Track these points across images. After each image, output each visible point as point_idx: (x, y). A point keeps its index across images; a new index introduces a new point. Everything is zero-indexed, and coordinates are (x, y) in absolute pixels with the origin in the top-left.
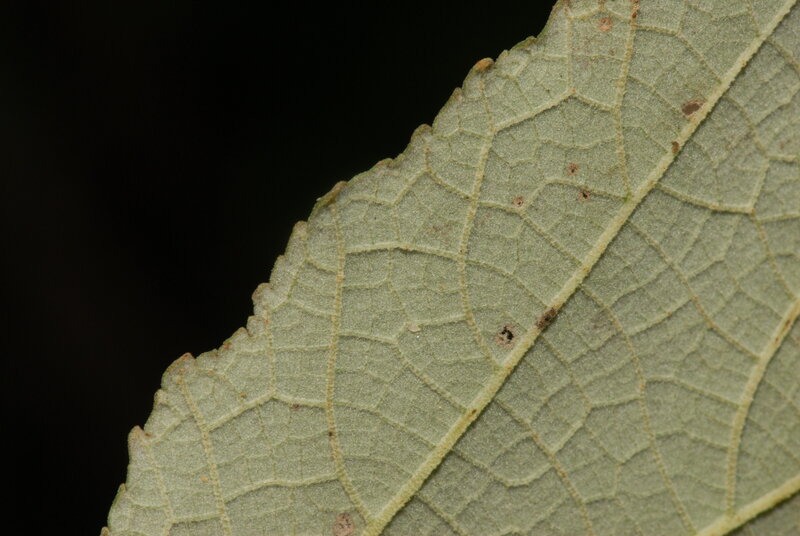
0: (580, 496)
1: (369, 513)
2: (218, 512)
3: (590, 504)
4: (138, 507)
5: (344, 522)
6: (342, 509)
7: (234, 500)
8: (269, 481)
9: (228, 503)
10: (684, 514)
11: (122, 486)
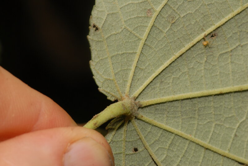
0: (206, 3)
1: (155, 9)
2: (118, 11)
3: (208, 5)
4: (98, 11)
5: (149, 12)
6: (148, 8)
7: (122, 8)
8: (130, 2)
9: (120, 9)
10: (230, 7)
11: (94, 6)
